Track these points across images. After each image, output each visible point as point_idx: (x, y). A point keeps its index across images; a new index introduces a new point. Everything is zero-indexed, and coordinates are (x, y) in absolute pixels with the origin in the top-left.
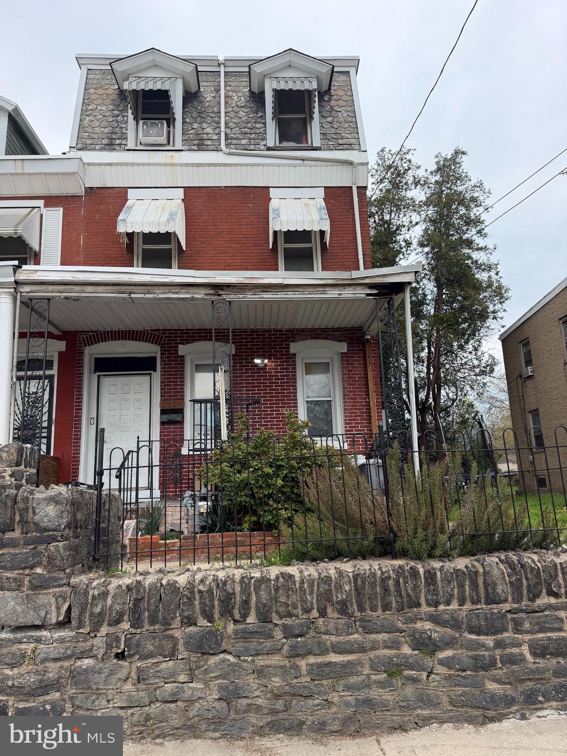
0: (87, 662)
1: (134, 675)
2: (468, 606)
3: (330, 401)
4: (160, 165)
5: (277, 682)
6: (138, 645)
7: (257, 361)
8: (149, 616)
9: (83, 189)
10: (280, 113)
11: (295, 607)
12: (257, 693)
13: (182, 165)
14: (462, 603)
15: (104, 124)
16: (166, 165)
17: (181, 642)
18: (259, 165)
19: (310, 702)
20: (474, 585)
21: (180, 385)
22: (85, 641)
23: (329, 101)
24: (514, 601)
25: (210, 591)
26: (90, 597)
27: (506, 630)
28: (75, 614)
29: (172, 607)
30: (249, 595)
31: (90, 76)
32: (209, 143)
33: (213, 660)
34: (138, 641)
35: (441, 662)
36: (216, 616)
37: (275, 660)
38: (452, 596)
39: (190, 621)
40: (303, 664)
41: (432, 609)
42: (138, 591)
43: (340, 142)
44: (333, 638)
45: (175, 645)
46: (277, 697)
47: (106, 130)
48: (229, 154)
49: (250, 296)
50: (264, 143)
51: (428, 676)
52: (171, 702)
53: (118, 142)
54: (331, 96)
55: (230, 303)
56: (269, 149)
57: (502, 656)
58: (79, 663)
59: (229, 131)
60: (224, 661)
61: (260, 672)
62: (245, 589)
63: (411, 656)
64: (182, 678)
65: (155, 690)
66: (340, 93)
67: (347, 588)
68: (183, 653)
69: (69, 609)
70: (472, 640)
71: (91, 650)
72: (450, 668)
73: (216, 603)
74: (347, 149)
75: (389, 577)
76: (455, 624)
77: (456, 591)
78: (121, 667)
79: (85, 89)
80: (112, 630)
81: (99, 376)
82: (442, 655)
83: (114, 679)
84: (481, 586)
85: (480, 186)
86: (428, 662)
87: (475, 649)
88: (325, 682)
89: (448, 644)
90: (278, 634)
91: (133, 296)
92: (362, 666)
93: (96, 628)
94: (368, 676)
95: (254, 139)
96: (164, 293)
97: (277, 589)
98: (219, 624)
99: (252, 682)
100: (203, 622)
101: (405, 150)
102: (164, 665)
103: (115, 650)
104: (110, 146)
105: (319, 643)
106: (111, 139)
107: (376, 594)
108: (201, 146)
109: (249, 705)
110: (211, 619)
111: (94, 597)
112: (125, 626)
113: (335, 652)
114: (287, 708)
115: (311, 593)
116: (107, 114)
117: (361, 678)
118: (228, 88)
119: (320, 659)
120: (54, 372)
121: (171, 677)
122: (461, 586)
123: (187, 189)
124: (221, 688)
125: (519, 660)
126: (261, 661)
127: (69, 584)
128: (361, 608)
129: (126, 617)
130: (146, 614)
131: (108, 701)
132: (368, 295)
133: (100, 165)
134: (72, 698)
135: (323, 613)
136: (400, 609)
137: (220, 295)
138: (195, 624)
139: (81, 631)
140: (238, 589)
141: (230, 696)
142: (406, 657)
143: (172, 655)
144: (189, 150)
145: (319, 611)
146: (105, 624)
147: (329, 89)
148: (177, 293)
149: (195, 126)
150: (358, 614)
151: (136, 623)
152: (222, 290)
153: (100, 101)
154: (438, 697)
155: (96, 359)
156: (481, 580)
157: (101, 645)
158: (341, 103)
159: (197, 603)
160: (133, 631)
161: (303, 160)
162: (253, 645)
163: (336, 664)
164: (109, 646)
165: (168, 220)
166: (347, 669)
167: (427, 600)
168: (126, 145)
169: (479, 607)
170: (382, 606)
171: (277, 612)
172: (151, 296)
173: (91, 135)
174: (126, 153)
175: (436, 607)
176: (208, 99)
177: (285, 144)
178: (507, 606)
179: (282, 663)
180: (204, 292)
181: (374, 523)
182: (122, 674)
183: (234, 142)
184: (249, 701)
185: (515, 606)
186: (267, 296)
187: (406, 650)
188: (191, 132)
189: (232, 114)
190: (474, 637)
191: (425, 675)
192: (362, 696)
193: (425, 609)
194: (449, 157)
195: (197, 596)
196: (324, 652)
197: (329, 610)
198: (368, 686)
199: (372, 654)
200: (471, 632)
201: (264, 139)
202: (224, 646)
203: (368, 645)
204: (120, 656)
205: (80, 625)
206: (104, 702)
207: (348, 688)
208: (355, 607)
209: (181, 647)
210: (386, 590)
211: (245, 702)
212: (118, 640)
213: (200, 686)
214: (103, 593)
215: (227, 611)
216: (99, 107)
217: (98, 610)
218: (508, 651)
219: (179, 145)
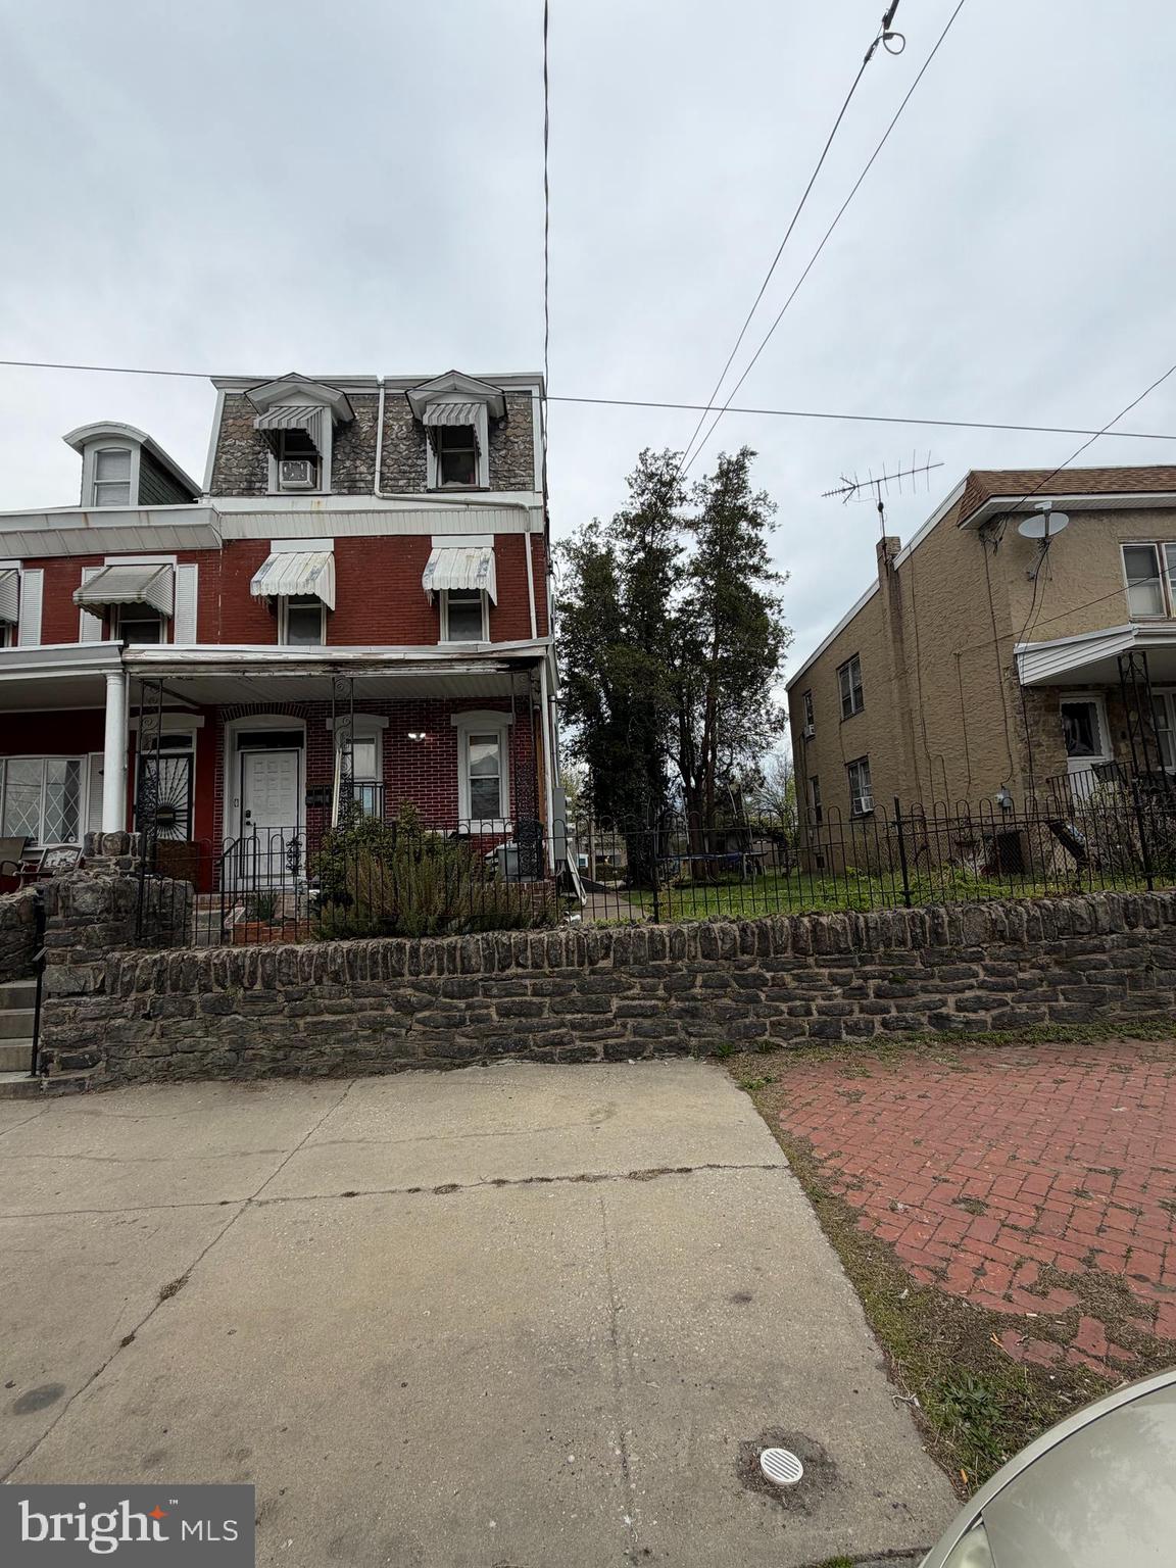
0: (120, 1021)
1: (157, 1031)
2: (446, 975)
3: (498, 779)
4: (305, 513)
5: (278, 1036)
6: (161, 1007)
7: (412, 736)
8: (171, 985)
9: (220, 543)
10: (445, 446)
11: (296, 977)
12: (262, 1045)
13: (330, 513)
14: (441, 972)
15: (243, 462)
16: (311, 513)
17: (198, 1005)
18: (417, 511)
19: (306, 1052)
20: (452, 958)
21: (328, 763)
22: (118, 1004)
23: (506, 428)
24: (486, 971)
25: (223, 964)
26: (121, 969)
27: (477, 995)
28: (108, 982)
29: (191, 977)
30: (256, 967)
31: (228, 403)
32: (362, 485)
33: (225, 1020)
34: (162, 1004)
35: (418, 1021)
36: (228, 984)
37: (278, 1019)
38: (432, 967)
39: (206, 989)
40: (301, 1023)
41: (414, 978)
42: (162, 964)
43: (513, 481)
44: (327, 1002)
45: (193, 1007)
46: (278, 1048)
47: (245, 471)
48: (384, 498)
49: (371, 673)
50: (424, 483)
51: (407, 1032)
52: (190, 1052)
53: (258, 485)
54: (508, 422)
55: (352, 679)
56: (429, 491)
57: (471, 1016)
58: (113, 1022)
59: (385, 470)
60: (234, 1020)
61: (264, 1030)
62: (254, 962)
63: (393, 1016)
64: (199, 1034)
65: (176, 1042)
66: (519, 418)
67: (339, 961)
68: (199, 1014)
69: (103, 980)
70: (446, 1003)
71: (122, 1012)
72: (425, 1025)
73: (229, 973)
74: (519, 490)
75: (378, 952)
76: (433, 991)
77: (436, 962)
78: (148, 1025)
79: (223, 420)
80: (140, 996)
81: (242, 754)
82: (420, 1015)
83: (141, 1034)
84: (458, 959)
85: (762, 499)
86: (408, 1021)
87: (449, 1010)
88: (319, 1037)
89: (427, 1006)
90: (281, 999)
91: (247, 674)
92: (352, 1024)
93: (126, 994)
94: (356, 1031)
95: (414, 479)
96: (280, 671)
97: (280, 962)
98: (231, 991)
99: (258, 1037)
100: (217, 989)
101: (670, 454)
102: (183, 1024)
103: (143, 1012)
104: (250, 491)
105: (314, 1005)
106: (250, 482)
107: (366, 965)
108: (353, 490)
109: (254, 1055)
110: (224, 987)
111: (124, 968)
112: (151, 992)
113: (329, 1013)
114: (286, 1057)
115: (310, 965)
116: (247, 451)
117: (349, 1034)
118: (389, 415)
119: (315, 1019)
120: (193, 750)
121: (189, 1034)
122: (440, 959)
123: (337, 540)
124: (232, 1042)
125: (487, 1018)
126: (265, 1020)
127: (105, 959)
128: (353, 978)
129: (152, 985)
130: (169, 982)
131: (137, 1052)
132: (498, 669)
133: (236, 514)
134: (106, 1050)
135: (319, 982)
136: (386, 978)
137: (339, 672)
138: (212, 991)
139: (114, 996)
140: (248, 962)
141: (238, 1049)
142: (389, 1017)
143: (191, 1015)
144: (339, 494)
145: (315, 980)
146: (134, 990)
147: (506, 414)
148: (292, 670)
149: (348, 464)
150: (349, 982)
151: (160, 990)
152: (341, 666)
153: (238, 435)
154: (414, 1048)
155: (240, 735)
156: (458, 954)
157: (130, 1007)
158: (519, 432)
159: (212, 973)
160: (157, 996)
161: (468, 504)
162: (260, 1008)
163: (328, 1022)
164: (137, 1009)
165: (307, 580)
166: (338, 1027)
167: (410, 971)
168: (267, 489)
169: (455, 976)
170: (371, 976)
171: (280, 981)
172: (266, 674)
173: (228, 477)
174: (266, 499)
175: (418, 976)
176: (365, 430)
177: (449, 485)
178: (480, 975)
179: (283, 1022)
180: (322, 669)
181: (381, 907)
182: (149, 1030)
183: (391, 483)
184: (253, 1051)
185: (487, 975)
186: (389, 672)
187: (390, 1011)
188: (342, 471)
189: (391, 449)
190: (448, 1000)
191: (404, 1031)
192: (350, 1047)
193: (408, 977)
194: (734, 459)
195: (213, 968)
196: (320, 1013)
197: (325, 979)
198: (356, 1040)
199: (360, 1015)
200: (445, 997)
201: (425, 479)
202: (235, 1008)
203: (356, 1007)
204: (147, 1017)
205: (113, 991)
206: (134, 1053)
207: (339, 1041)
208: (348, 976)
209: (198, 1009)
210: (375, 963)
211: (251, 1052)
212: (145, 1003)
213: (215, 1040)
214: (132, 965)
215: (237, 980)
216: (237, 443)
217: (127, 979)
218: (477, 1012)
219: (327, 487)
